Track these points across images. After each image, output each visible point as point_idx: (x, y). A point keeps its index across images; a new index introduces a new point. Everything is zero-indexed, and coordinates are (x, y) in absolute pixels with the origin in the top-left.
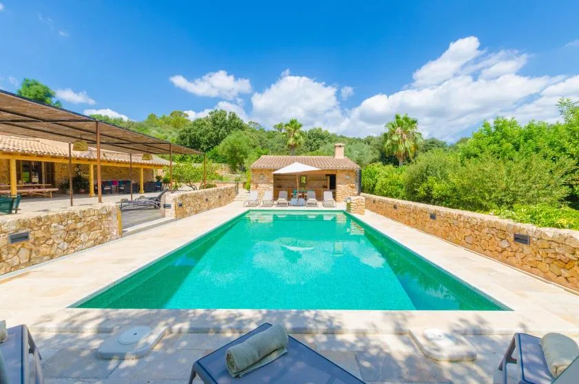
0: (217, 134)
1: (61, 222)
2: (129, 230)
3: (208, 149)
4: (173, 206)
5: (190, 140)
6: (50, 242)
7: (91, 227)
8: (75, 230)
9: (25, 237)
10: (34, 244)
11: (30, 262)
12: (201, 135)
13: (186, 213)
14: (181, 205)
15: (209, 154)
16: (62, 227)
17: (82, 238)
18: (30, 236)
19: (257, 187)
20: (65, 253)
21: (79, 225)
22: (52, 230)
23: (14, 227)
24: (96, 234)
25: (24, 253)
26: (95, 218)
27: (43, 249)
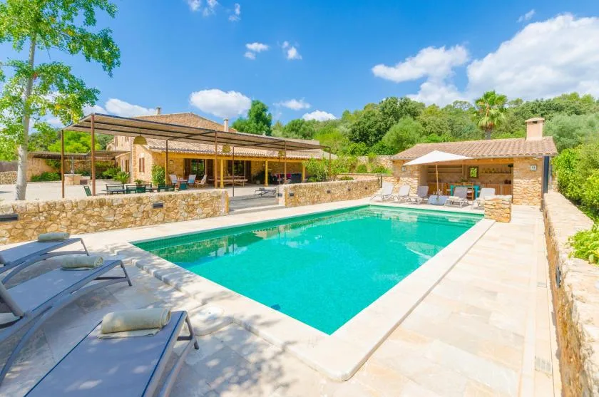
0: (386, 124)
1: (184, 199)
2: (237, 210)
3: (376, 141)
4: (284, 195)
5: (360, 133)
6: (176, 211)
7: (205, 204)
8: (193, 205)
9: (161, 206)
10: (166, 211)
11: (163, 222)
12: (369, 127)
13: (299, 203)
14: (292, 195)
15: (377, 146)
16: (184, 202)
17: (198, 211)
18: (164, 206)
19: (398, 180)
20: (185, 219)
21: (196, 203)
22: (178, 203)
23: (156, 200)
24: (208, 210)
25: (161, 215)
26: (208, 199)
27: (172, 214)
